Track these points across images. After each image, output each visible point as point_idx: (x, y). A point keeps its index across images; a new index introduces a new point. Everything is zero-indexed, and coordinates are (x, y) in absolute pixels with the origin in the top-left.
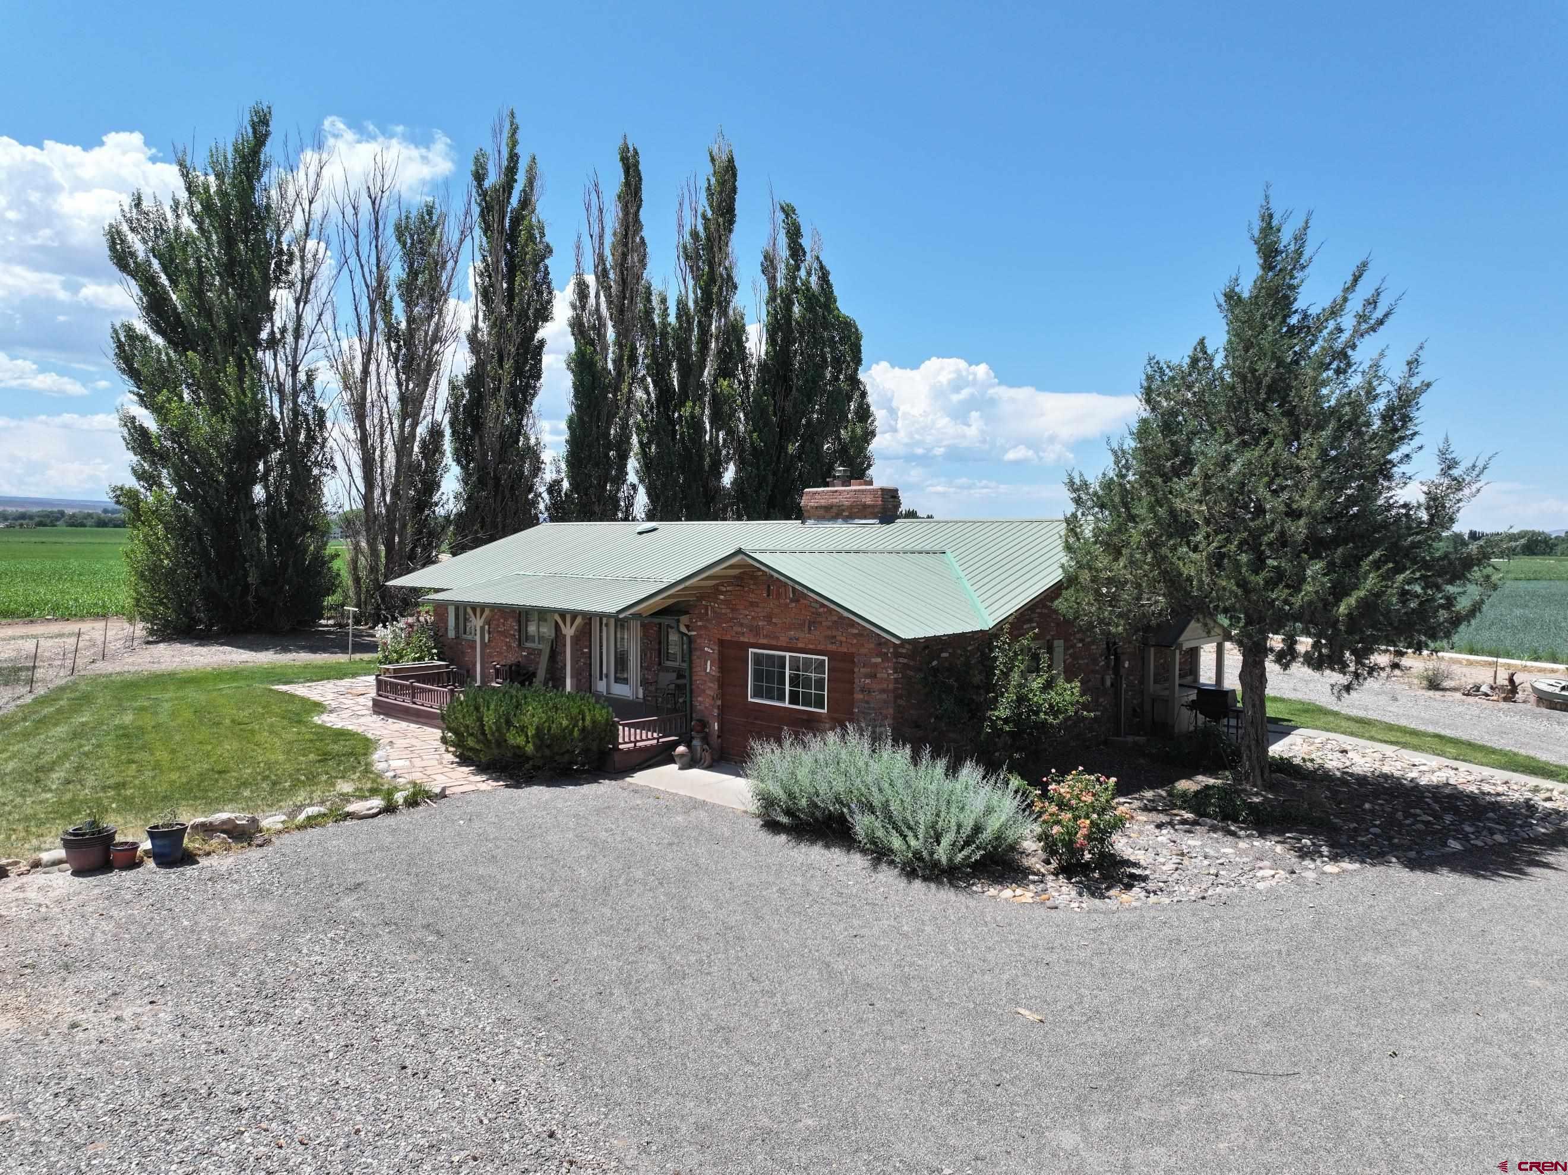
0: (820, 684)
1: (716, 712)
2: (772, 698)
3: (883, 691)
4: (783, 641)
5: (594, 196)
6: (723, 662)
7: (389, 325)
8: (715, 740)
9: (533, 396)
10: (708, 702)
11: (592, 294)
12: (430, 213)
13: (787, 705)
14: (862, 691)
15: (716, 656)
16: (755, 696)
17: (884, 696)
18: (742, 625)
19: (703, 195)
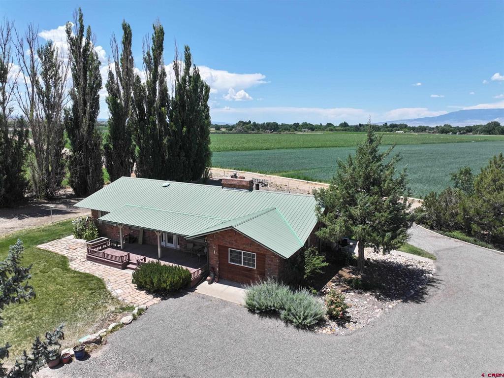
0: (253, 261)
1: (217, 265)
2: (237, 263)
3: (275, 265)
4: (241, 247)
5: (114, 42)
6: (219, 251)
7: (38, 89)
8: (217, 273)
9: (97, 115)
10: (215, 262)
11: (115, 78)
12: (50, 46)
13: (242, 265)
14: (268, 265)
15: (217, 249)
16: (231, 261)
17: (276, 267)
18: (226, 242)
19: (151, 42)
